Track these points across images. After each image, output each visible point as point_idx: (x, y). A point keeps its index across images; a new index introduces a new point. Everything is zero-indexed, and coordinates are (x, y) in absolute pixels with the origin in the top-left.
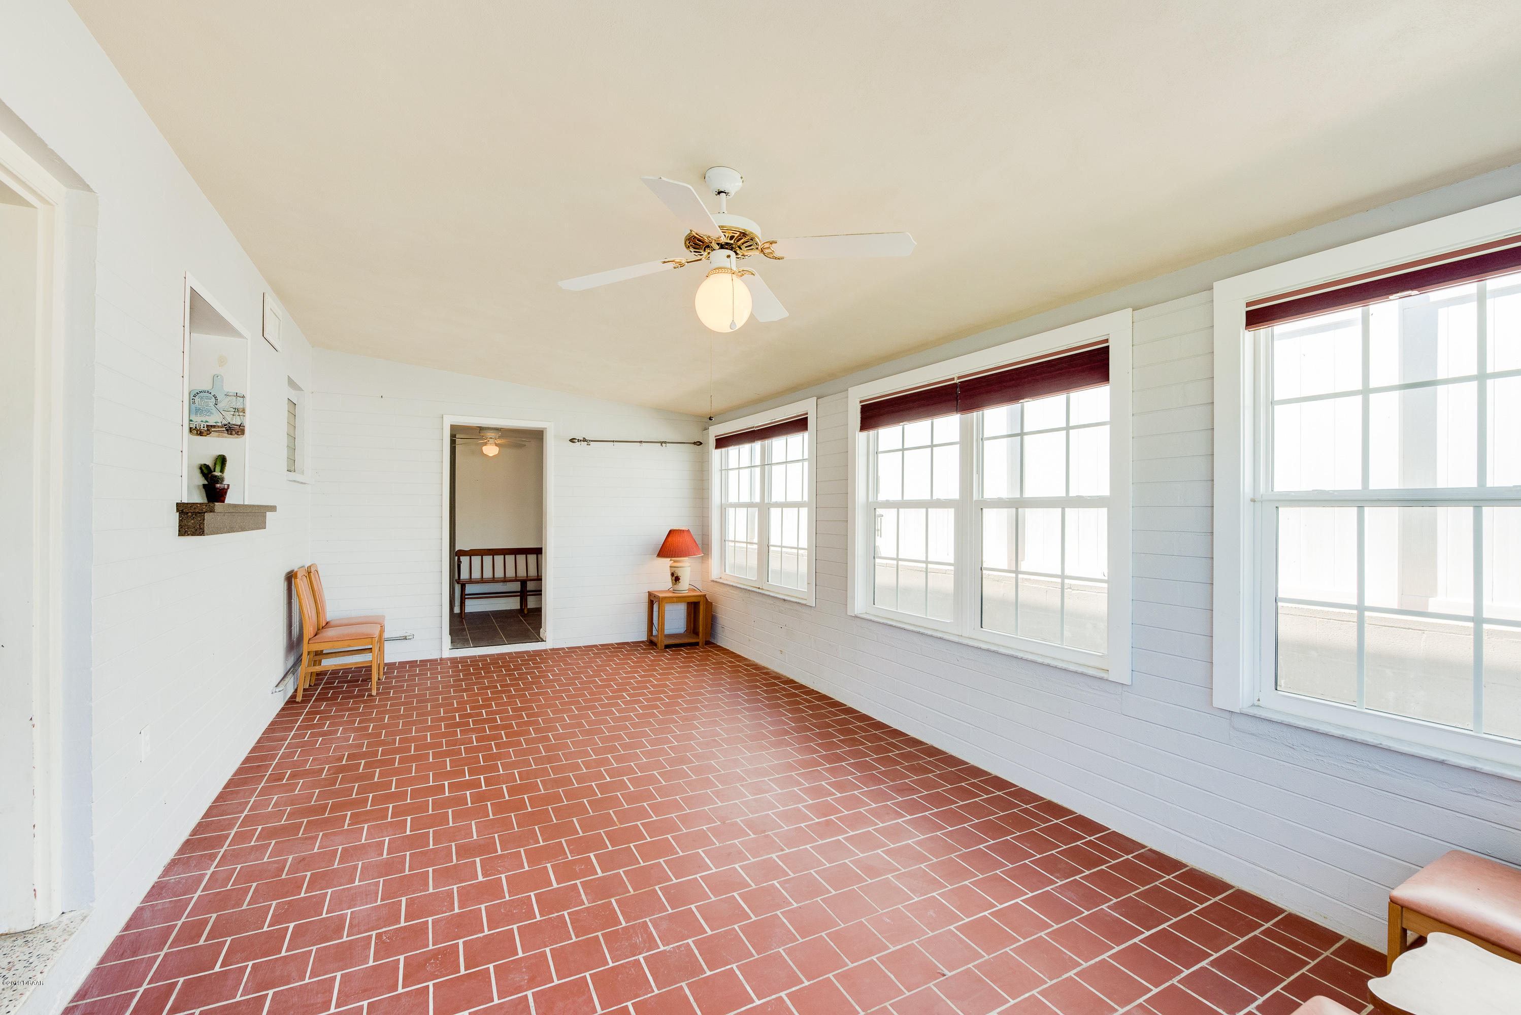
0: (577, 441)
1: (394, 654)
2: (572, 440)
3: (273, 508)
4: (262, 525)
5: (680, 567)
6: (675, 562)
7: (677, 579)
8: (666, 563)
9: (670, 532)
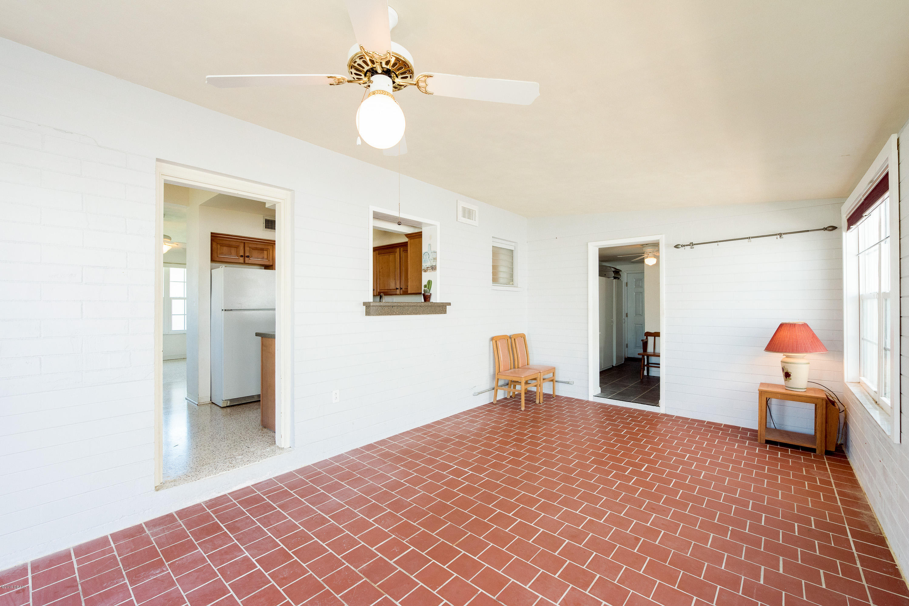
0: (680, 246)
1: (563, 391)
2: (676, 247)
3: (449, 304)
4: (445, 312)
5: (791, 363)
6: (787, 357)
7: (787, 375)
8: (779, 357)
9: (781, 325)
